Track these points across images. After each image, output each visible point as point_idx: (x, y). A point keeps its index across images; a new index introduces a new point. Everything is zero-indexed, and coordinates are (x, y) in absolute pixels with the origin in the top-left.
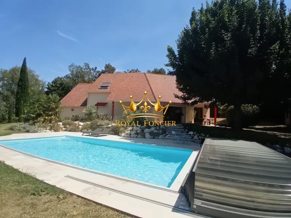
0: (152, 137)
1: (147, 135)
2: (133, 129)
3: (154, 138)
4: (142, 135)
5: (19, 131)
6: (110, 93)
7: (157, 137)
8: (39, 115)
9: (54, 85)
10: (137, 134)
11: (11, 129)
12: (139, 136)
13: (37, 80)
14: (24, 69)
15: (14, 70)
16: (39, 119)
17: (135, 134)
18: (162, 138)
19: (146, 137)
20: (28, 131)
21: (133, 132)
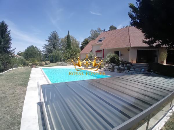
0: (119, 71)
1: (116, 70)
2: (108, 66)
3: (120, 72)
4: (112, 70)
5: (60, 65)
6: (102, 44)
7: (122, 72)
8: (69, 58)
9: (84, 43)
10: (110, 69)
11: (58, 64)
12: (111, 70)
13: (75, 41)
14: (68, 37)
15: (65, 38)
16: (68, 60)
17: (108, 69)
18: (126, 73)
19: (115, 71)
20: (63, 65)
21: (108, 68)
